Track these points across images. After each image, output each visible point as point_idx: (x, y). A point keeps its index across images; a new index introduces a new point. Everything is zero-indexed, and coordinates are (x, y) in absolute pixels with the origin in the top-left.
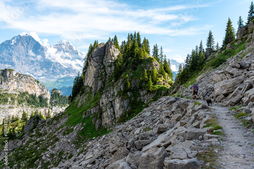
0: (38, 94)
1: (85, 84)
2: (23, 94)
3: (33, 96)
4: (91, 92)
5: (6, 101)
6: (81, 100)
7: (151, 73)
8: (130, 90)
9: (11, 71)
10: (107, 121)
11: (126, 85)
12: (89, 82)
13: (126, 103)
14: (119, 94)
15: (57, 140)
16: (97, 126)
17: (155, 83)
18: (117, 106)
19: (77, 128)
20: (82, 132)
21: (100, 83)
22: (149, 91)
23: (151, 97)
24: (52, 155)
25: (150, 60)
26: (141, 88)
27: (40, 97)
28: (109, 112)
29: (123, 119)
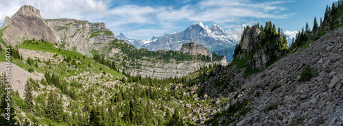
0: (206, 55)
1: (242, 48)
2: (199, 55)
3: (204, 56)
4: (246, 52)
5: (192, 59)
6: (241, 56)
7: (279, 42)
8: (270, 50)
9: (193, 43)
10: (258, 65)
11: (268, 48)
12: (245, 47)
13: (268, 57)
14: (265, 52)
15: (234, 76)
16: (253, 69)
17: (282, 47)
18: (264, 58)
19: (243, 70)
20: (246, 72)
21: (251, 47)
22: (279, 51)
23: (280, 53)
24: (234, 83)
25: (278, 36)
26: (275, 49)
27: (207, 57)
28: (259, 61)
29: (268, 64)
